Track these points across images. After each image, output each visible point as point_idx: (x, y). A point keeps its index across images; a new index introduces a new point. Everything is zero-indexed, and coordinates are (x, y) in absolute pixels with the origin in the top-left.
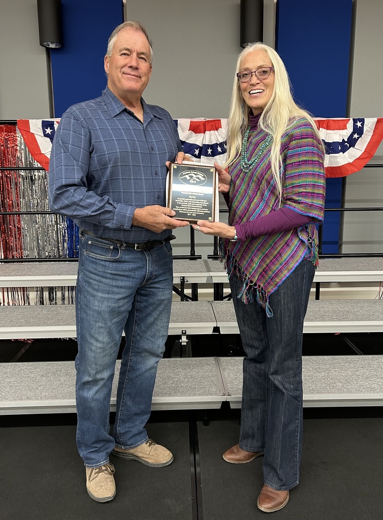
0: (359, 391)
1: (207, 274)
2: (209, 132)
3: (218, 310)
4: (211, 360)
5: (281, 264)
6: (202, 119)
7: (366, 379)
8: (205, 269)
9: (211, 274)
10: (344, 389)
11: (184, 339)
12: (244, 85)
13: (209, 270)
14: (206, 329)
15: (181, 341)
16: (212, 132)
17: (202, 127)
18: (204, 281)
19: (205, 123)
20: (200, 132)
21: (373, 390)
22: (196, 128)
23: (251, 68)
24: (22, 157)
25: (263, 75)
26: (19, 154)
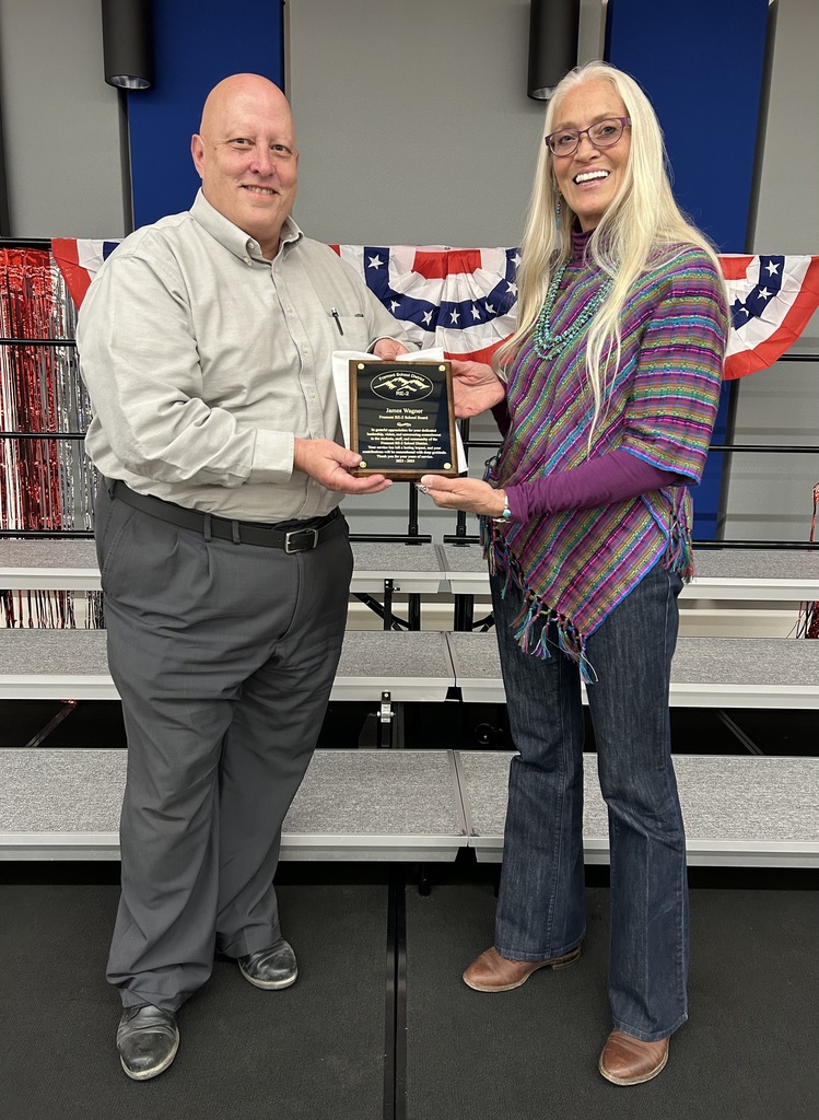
0: (749, 835)
1: (440, 576)
2: (454, 276)
3: (461, 651)
4: (440, 756)
5: (611, 570)
6: (441, 249)
7: (767, 807)
8: (436, 565)
9: (450, 576)
10: (719, 830)
11: (386, 711)
12: (560, 164)
13: (444, 568)
14: (432, 690)
15: (378, 714)
16: (461, 276)
17: (440, 265)
18: (434, 589)
19: (447, 257)
20: (436, 276)
21: (779, 833)
22: (427, 267)
23: (577, 122)
24: (61, 318)
25: (607, 136)
26: (55, 312)
